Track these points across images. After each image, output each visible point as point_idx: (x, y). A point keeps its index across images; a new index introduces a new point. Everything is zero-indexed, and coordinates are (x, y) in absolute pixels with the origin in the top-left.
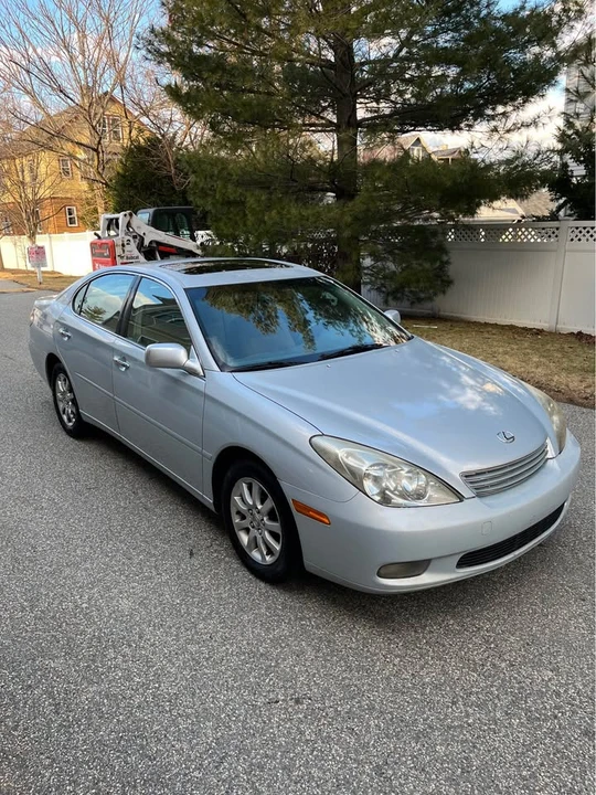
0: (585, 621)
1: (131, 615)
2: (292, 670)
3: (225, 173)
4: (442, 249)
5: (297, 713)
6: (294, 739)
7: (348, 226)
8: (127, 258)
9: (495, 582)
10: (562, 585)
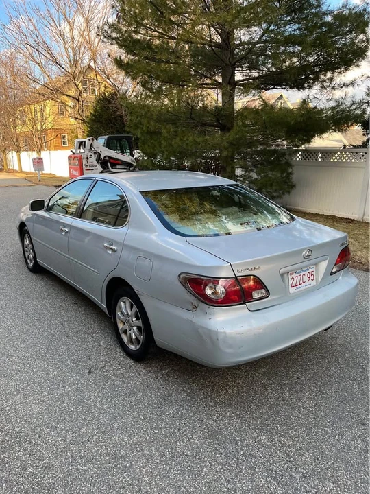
0: (363, 442)
3: (149, 114)
7: (226, 149)
8: (90, 166)
9: (299, 407)
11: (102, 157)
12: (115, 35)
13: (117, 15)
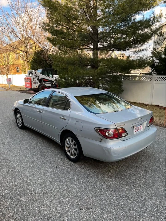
0: (163, 187)
1: (42, 184)
2: (86, 200)
3: (62, 61)
4: (121, 82)
5: (88, 212)
6: (88, 220)
7: (96, 76)
8: (35, 82)
9: (139, 176)
10: (157, 177)
11: (40, 78)
12: (47, 28)
13: (49, 19)
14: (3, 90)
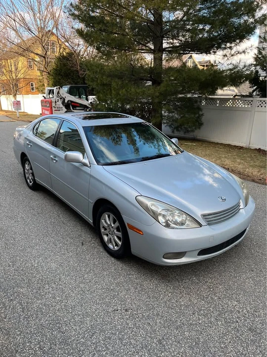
0: (253, 280)
1: (56, 270)
3: (102, 71)
4: (199, 109)
5: (126, 315)
6: (124, 327)
7: (158, 97)
9: (214, 262)
10: (244, 264)
11: (66, 101)
14: (8, 119)
